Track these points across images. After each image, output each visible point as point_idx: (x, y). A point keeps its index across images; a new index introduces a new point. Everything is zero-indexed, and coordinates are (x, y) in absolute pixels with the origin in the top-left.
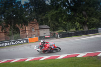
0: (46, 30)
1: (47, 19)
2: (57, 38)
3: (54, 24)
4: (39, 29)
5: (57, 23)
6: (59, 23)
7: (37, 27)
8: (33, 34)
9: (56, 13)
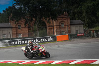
0: (78, 26)
1: (81, 13)
2: (93, 37)
3: (90, 19)
4: (71, 25)
5: (93, 18)
6: (96, 17)
7: (68, 22)
8: (62, 30)
9: (93, 5)
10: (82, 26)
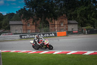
0: (74, 25)
1: (76, 15)
2: (85, 34)
3: (83, 20)
4: (68, 24)
5: (85, 19)
6: (88, 19)
7: (66, 21)
8: (61, 28)
9: (86, 9)
10: (77, 25)
